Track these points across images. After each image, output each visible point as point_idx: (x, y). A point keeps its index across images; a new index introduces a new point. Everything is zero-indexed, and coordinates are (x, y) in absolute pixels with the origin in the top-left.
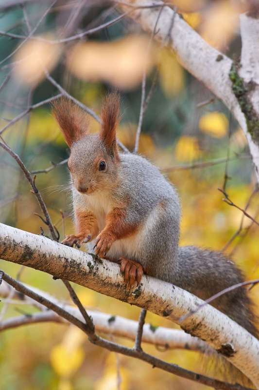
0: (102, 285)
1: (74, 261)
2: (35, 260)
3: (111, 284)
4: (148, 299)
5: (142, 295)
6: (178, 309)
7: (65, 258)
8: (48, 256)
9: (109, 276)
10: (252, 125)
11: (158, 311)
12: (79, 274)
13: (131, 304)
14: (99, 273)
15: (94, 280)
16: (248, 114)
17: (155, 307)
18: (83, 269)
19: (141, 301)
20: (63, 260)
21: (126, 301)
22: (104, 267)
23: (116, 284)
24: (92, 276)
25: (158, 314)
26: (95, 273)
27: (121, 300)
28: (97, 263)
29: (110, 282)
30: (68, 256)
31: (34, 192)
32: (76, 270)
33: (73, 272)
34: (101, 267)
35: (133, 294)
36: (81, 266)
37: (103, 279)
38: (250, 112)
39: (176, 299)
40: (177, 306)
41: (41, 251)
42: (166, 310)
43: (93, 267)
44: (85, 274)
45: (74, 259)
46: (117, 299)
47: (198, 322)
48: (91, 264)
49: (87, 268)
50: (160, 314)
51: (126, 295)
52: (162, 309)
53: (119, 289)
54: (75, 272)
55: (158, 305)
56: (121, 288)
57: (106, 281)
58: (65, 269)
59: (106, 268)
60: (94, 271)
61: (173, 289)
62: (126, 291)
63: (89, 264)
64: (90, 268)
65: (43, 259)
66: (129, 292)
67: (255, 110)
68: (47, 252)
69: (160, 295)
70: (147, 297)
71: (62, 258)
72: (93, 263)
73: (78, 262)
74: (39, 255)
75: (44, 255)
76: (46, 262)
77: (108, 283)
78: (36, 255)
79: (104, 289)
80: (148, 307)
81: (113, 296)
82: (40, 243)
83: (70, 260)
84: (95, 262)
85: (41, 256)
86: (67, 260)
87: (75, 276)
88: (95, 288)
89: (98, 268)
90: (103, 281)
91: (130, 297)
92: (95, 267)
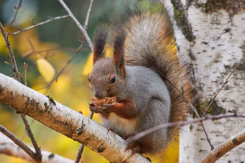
0: (54, 122)
1: (34, 100)
2: (4, 96)
3: (61, 122)
4: (87, 137)
5: (84, 133)
6: (110, 147)
7: (27, 97)
8: (14, 94)
9: (60, 115)
10: (178, 13)
11: (94, 147)
12: (37, 111)
13: (74, 140)
14: (53, 112)
15: (48, 117)
16: (176, 5)
17: (93, 144)
18: (41, 107)
19: (82, 138)
20: (26, 98)
21: (71, 137)
22: (57, 108)
23: (65, 122)
24: (47, 114)
25: (94, 150)
26: (49, 112)
27: (67, 136)
28: (52, 104)
29: (60, 120)
30: (30, 96)
31: (6, 45)
32: (35, 108)
33: (32, 109)
34: (54, 108)
35: (77, 132)
36: (39, 105)
37: (55, 117)
38: (177, 4)
39: (110, 140)
40: (109, 145)
41: (9, 89)
42: (101, 147)
43: (48, 107)
44: (41, 111)
45: (35, 99)
46: (64, 135)
47: (124, 160)
48: (47, 104)
49: (44, 107)
50: (96, 150)
51: (71, 132)
52: (98, 147)
53: (67, 127)
54: (34, 109)
55: (95, 142)
56: (68, 126)
57: (57, 119)
58: (26, 106)
59: (58, 109)
60: (49, 110)
61: (108, 131)
62: (71, 129)
63: (46, 104)
64: (46, 107)
65: (10, 96)
66: (74, 130)
67: (181, 2)
68: (14, 91)
69: (97, 135)
70: (87, 135)
71: (25, 96)
72: (48, 104)
73: (37, 101)
74: (8, 92)
75: (12, 93)
76: (12, 99)
77: (58, 120)
78: (5, 92)
79: (54, 125)
80: (87, 144)
81: (61, 132)
82: (9, 83)
83: (31, 99)
84: (50, 103)
85: (9, 93)
86: (28, 99)
87: (33, 113)
88: (48, 124)
89: (52, 108)
90: (55, 119)
91: (74, 134)
92: (50, 107)
